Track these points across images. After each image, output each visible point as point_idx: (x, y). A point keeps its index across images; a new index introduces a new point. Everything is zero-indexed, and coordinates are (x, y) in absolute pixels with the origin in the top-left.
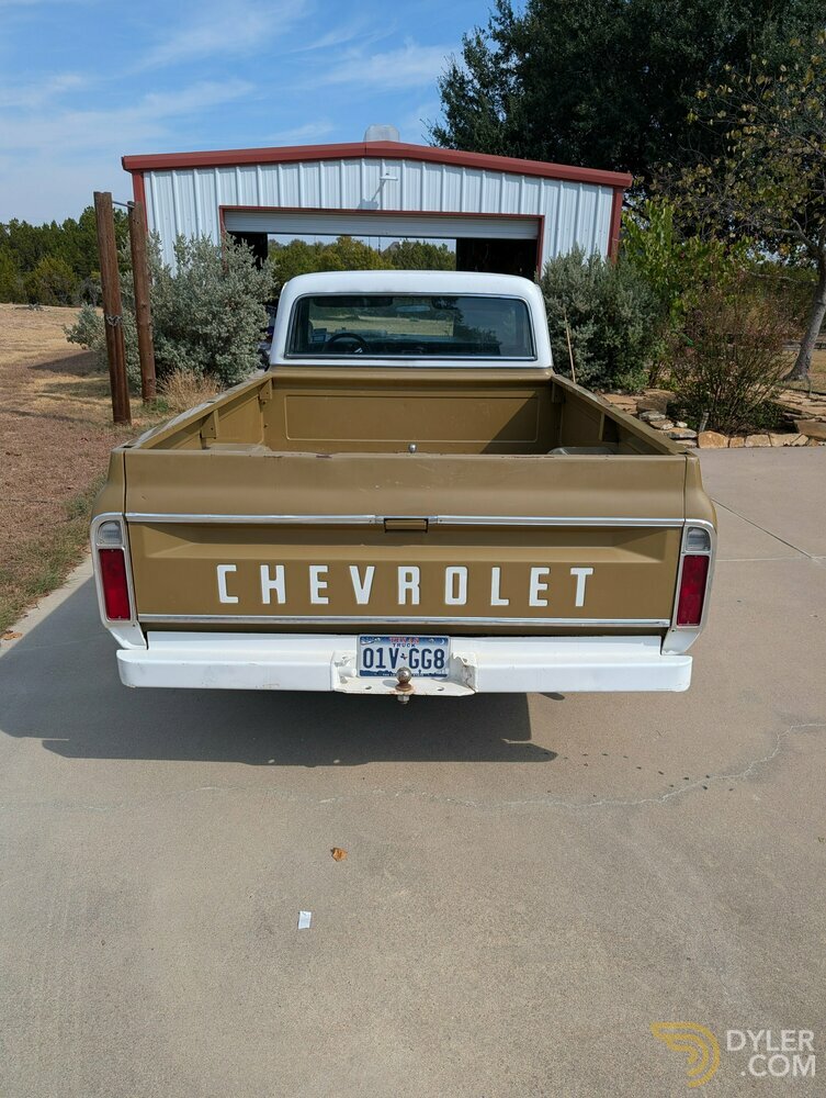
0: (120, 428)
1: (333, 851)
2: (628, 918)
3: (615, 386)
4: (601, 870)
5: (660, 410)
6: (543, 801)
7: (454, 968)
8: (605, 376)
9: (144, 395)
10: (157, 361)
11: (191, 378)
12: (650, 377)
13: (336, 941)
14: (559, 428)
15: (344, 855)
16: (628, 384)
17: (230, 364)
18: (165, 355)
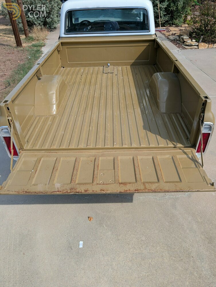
0: (19, 49)
1: (88, 217)
2: (175, 242)
3: (173, 24)
4: (167, 223)
5: (187, 34)
6: (150, 197)
7: (124, 262)
8: (170, 20)
9: (26, 35)
10: (28, 22)
11: (39, 27)
12: (184, 20)
13: (90, 252)
14: (156, 56)
15: (92, 219)
16: (177, 23)
17: (51, 22)
18: (30, 19)
